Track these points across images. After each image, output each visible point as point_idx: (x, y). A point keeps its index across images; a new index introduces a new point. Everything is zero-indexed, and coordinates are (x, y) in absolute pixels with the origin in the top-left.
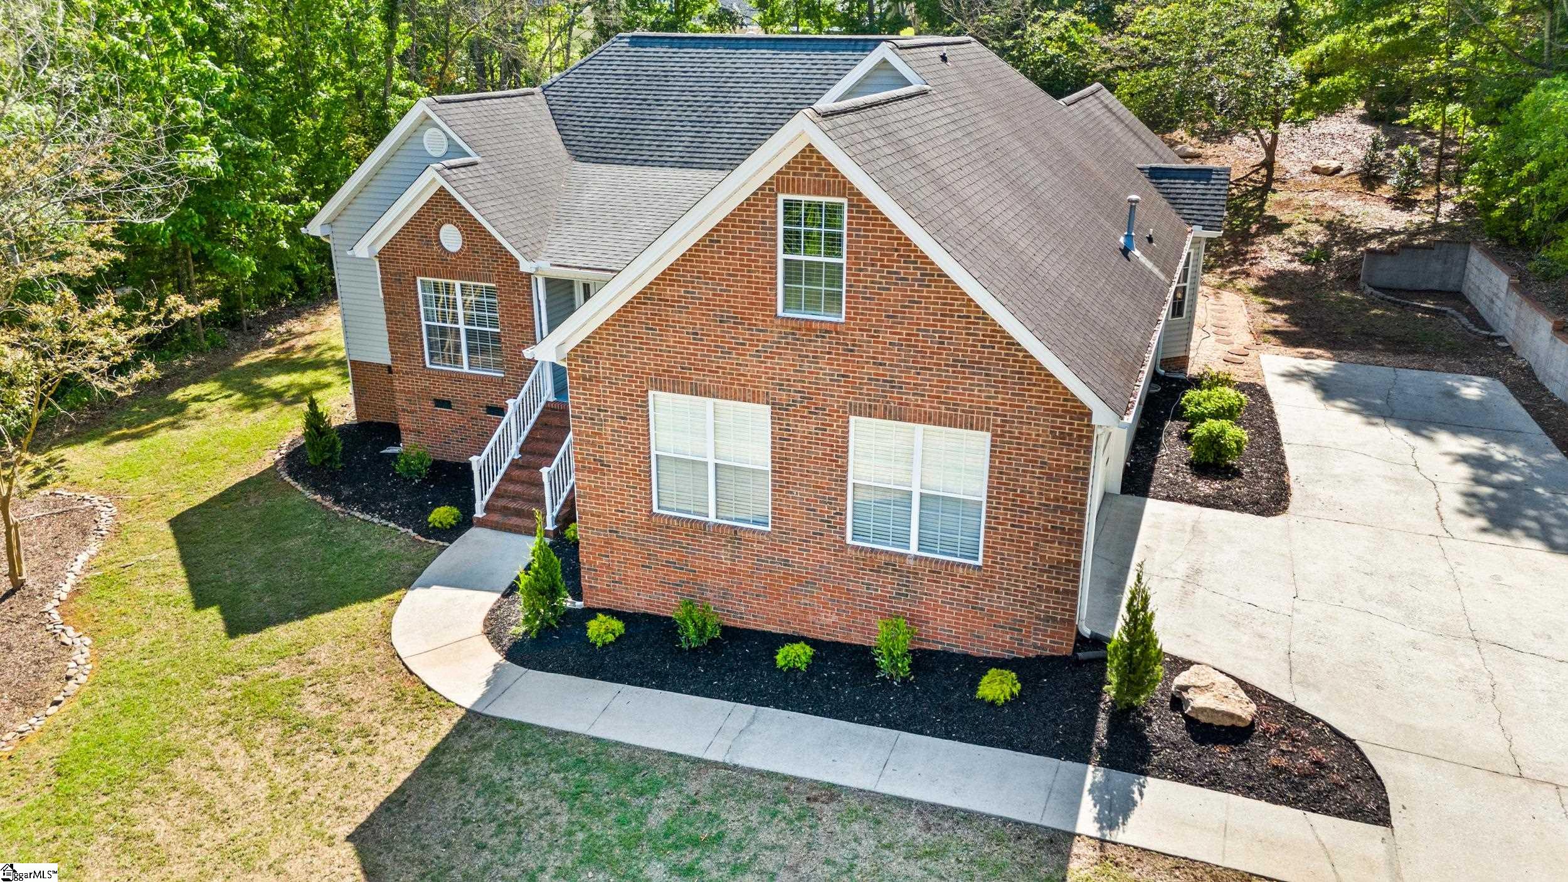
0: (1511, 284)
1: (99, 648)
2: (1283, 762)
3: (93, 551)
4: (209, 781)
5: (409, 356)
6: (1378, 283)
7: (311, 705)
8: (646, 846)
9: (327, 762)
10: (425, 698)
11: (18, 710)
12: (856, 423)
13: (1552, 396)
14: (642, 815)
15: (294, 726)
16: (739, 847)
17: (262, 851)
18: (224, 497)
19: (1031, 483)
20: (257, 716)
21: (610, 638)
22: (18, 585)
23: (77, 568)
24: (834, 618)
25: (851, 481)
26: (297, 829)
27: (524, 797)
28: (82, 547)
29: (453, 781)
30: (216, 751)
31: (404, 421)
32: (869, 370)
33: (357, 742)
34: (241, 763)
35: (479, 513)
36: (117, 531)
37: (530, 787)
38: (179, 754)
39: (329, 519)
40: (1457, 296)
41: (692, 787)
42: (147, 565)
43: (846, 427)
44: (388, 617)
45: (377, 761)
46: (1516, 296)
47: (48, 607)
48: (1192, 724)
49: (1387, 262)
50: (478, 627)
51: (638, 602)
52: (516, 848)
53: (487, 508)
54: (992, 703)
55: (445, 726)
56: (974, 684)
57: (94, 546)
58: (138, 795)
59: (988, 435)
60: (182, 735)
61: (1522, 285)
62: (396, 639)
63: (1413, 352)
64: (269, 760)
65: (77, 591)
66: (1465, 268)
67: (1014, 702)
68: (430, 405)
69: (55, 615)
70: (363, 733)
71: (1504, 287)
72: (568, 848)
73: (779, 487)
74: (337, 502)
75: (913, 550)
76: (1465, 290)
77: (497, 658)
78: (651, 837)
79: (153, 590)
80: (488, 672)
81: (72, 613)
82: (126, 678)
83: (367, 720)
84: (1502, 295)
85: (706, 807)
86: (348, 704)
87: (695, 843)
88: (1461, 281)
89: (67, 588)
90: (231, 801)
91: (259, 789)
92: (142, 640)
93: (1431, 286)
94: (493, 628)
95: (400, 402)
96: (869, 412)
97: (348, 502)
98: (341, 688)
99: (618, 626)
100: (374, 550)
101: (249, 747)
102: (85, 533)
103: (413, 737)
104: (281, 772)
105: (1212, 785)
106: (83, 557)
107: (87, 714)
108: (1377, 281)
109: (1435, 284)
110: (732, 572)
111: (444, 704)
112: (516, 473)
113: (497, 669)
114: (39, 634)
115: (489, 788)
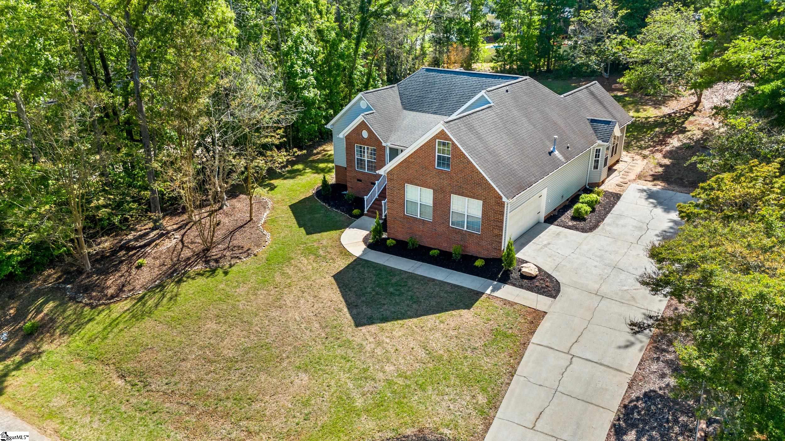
1: (272, 235)
2: (539, 285)
3: (268, 213)
4: (299, 265)
5: (351, 166)
7: (321, 252)
8: (390, 285)
9: (324, 264)
10: (347, 253)
11: (256, 247)
12: (453, 196)
14: (390, 280)
15: (317, 256)
16: (409, 287)
17: (311, 278)
18: (300, 202)
19: (491, 214)
20: (309, 253)
21: (392, 245)
22: (251, 219)
23: (265, 216)
25: (451, 210)
26: (318, 275)
27: (367, 274)
28: (265, 211)
29: (351, 270)
30: (301, 259)
31: (349, 185)
32: (456, 183)
33: (331, 261)
34: (306, 262)
35: (366, 212)
36: (273, 208)
37: (368, 273)
38: (293, 259)
39: (327, 210)
41: (403, 276)
42: (282, 217)
43: (450, 197)
44: (340, 235)
45: (335, 265)
47: (259, 225)
48: (521, 275)
50: (362, 240)
51: (401, 237)
52: (363, 283)
53: (368, 211)
54: (477, 267)
55: (351, 260)
56: (474, 262)
57: (268, 212)
58: (284, 266)
59: (482, 202)
60: (292, 255)
62: (342, 240)
64: (312, 262)
65: (265, 222)
67: (482, 267)
68: (356, 180)
69: (261, 227)
70: (333, 259)
72: (374, 284)
73: (434, 210)
74: (329, 206)
75: (465, 229)
77: (365, 247)
78: (392, 284)
79: (284, 224)
80: (363, 249)
81: (265, 227)
82: (279, 243)
83: (334, 257)
85: (405, 280)
86: (330, 253)
87: (401, 286)
89: (263, 221)
90: (304, 269)
91: (310, 267)
92: (282, 235)
94: (365, 240)
95: (348, 179)
96: (456, 193)
97: (332, 206)
98: (328, 250)
99: (394, 242)
100: (338, 219)
101: (308, 259)
102: (265, 208)
103: (344, 261)
104: (315, 265)
106: (265, 214)
107: (272, 249)
110: (423, 231)
111: (351, 255)
112: (376, 202)
113: (365, 249)
114: (258, 231)
115: (359, 272)
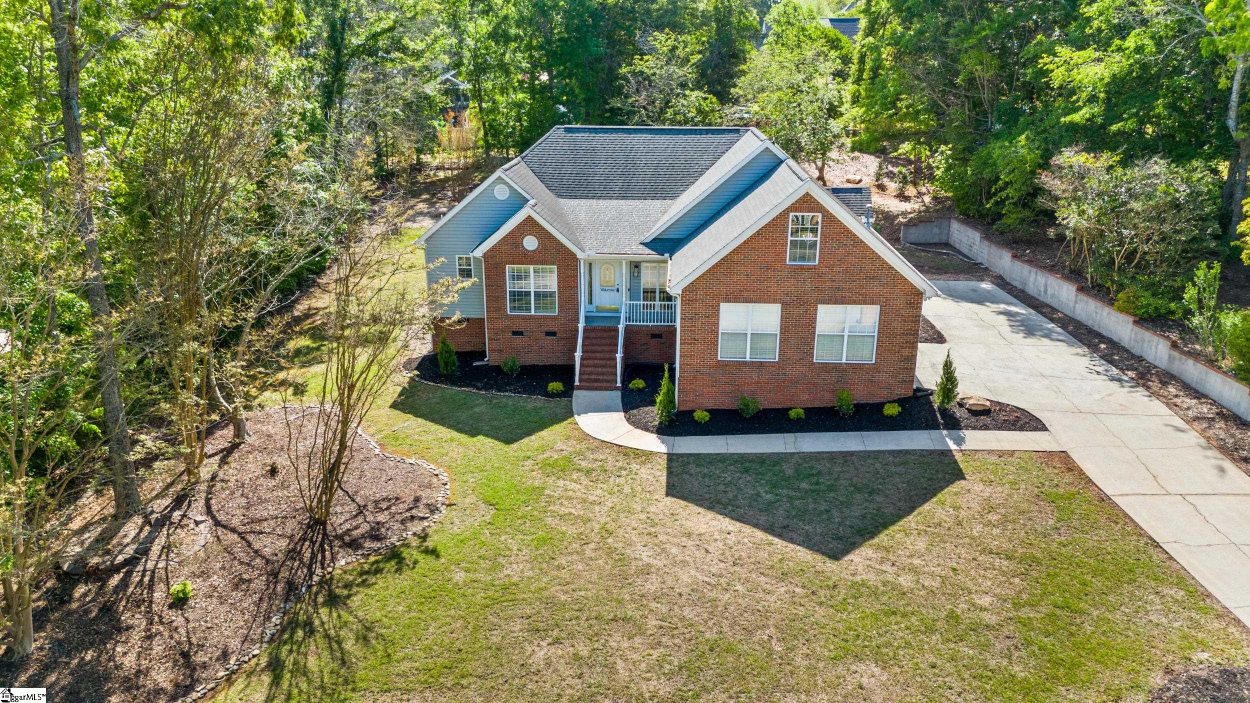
0: (981, 238)
1: (434, 462)
2: (1006, 418)
4: (571, 494)
5: (499, 309)
6: (913, 241)
7: (585, 464)
8: (794, 480)
9: (619, 480)
10: (639, 453)
11: (428, 490)
12: (821, 308)
13: (1016, 287)
15: (587, 472)
19: (897, 325)
20: (563, 472)
24: (807, 397)
25: (817, 333)
29: (687, 476)
30: (561, 485)
31: (491, 346)
32: (829, 284)
33: (624, 472)
35: (577, 383)
38: (543, 488)
39: (485, 398)
40: (947, 245)
42: (407, 428)
43: (816, 310)
44: (578, 429)
45: (642, 476)
46: (987, 243)
47: (376, 452)
48: (969, 410)
49: (913, 230)
50: (629, 426)
51: (708, 404)
53: (580, 381)
54: (891, 416)
56: (881, 411)
58: (544, 504)
59: (879, 307)
61: (987, 237)
62: (595, 436)
63: (946, 273)
64: (591, 484)
65: (381, 445)
66: (949, 231)
67: (900, 414)
68: (509, 335)
69: (386, 454)
70: (623, 469)
71: (978, 239)
72: (761, 485)
73: (783, 340)
75: (845, 361)
76: (951, 242)
77: (655, 435)
78: (793, 477)
79: (429, 437)
81: (395, 452)
82: (472, 470)
83: (619, 464)
84: (977, 243)
86: (603, 461)
87: (812, 476)
88: (948, 237)
89: (373, 444)
91: (601, 492)
92: (455, 456)
93: (934, 241)
95: (490, 335)
96: (828, 302)
97: (486, 389)
98: (591, 456)
99: (706, 413)
103: (649, 466)
105: (985, 429)
107: (471, 485)
108: (909, 240)
109: (936, 240)
110: (758, 382)
112: (585, 362)
113: (659, 438)
114: (389, 463)
115: (704, 475)
